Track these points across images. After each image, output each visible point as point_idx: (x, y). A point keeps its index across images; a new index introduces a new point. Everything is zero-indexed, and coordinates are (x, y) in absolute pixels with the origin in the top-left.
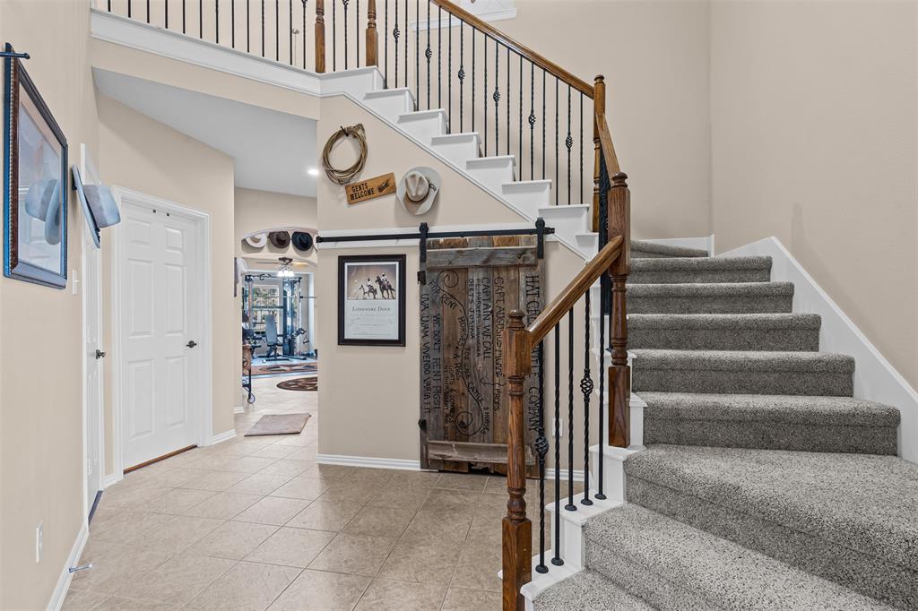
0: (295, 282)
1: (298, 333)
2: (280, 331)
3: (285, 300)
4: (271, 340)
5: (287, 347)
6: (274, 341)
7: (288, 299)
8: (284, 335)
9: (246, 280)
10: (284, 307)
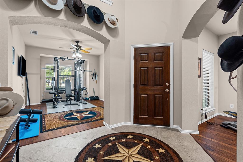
0: (81, 63)
1: (83, 89)
2: (73, 88)
3: (76, 72)
4: (68, 92)
5: (76, 97)
6: (70, 93)
7: (77, 72)
8: (75, 90)
9: (54, 60)
10: (75, 76)
